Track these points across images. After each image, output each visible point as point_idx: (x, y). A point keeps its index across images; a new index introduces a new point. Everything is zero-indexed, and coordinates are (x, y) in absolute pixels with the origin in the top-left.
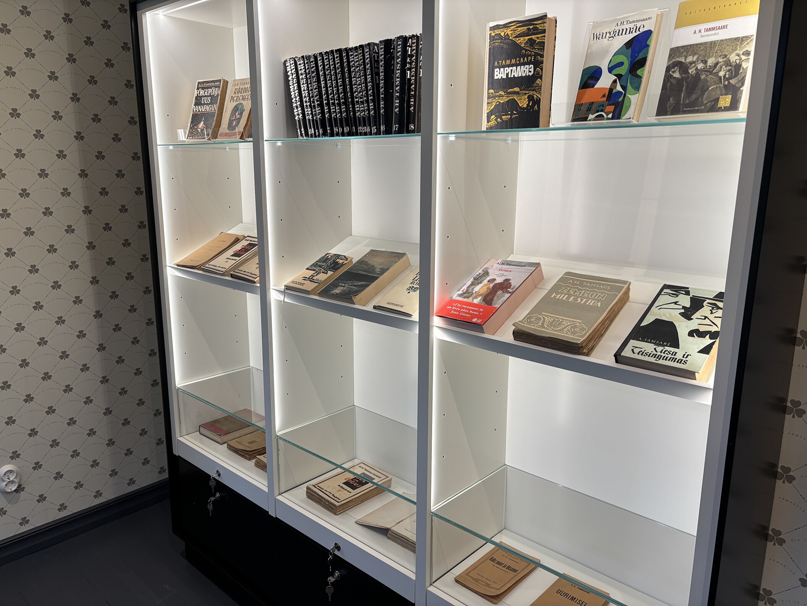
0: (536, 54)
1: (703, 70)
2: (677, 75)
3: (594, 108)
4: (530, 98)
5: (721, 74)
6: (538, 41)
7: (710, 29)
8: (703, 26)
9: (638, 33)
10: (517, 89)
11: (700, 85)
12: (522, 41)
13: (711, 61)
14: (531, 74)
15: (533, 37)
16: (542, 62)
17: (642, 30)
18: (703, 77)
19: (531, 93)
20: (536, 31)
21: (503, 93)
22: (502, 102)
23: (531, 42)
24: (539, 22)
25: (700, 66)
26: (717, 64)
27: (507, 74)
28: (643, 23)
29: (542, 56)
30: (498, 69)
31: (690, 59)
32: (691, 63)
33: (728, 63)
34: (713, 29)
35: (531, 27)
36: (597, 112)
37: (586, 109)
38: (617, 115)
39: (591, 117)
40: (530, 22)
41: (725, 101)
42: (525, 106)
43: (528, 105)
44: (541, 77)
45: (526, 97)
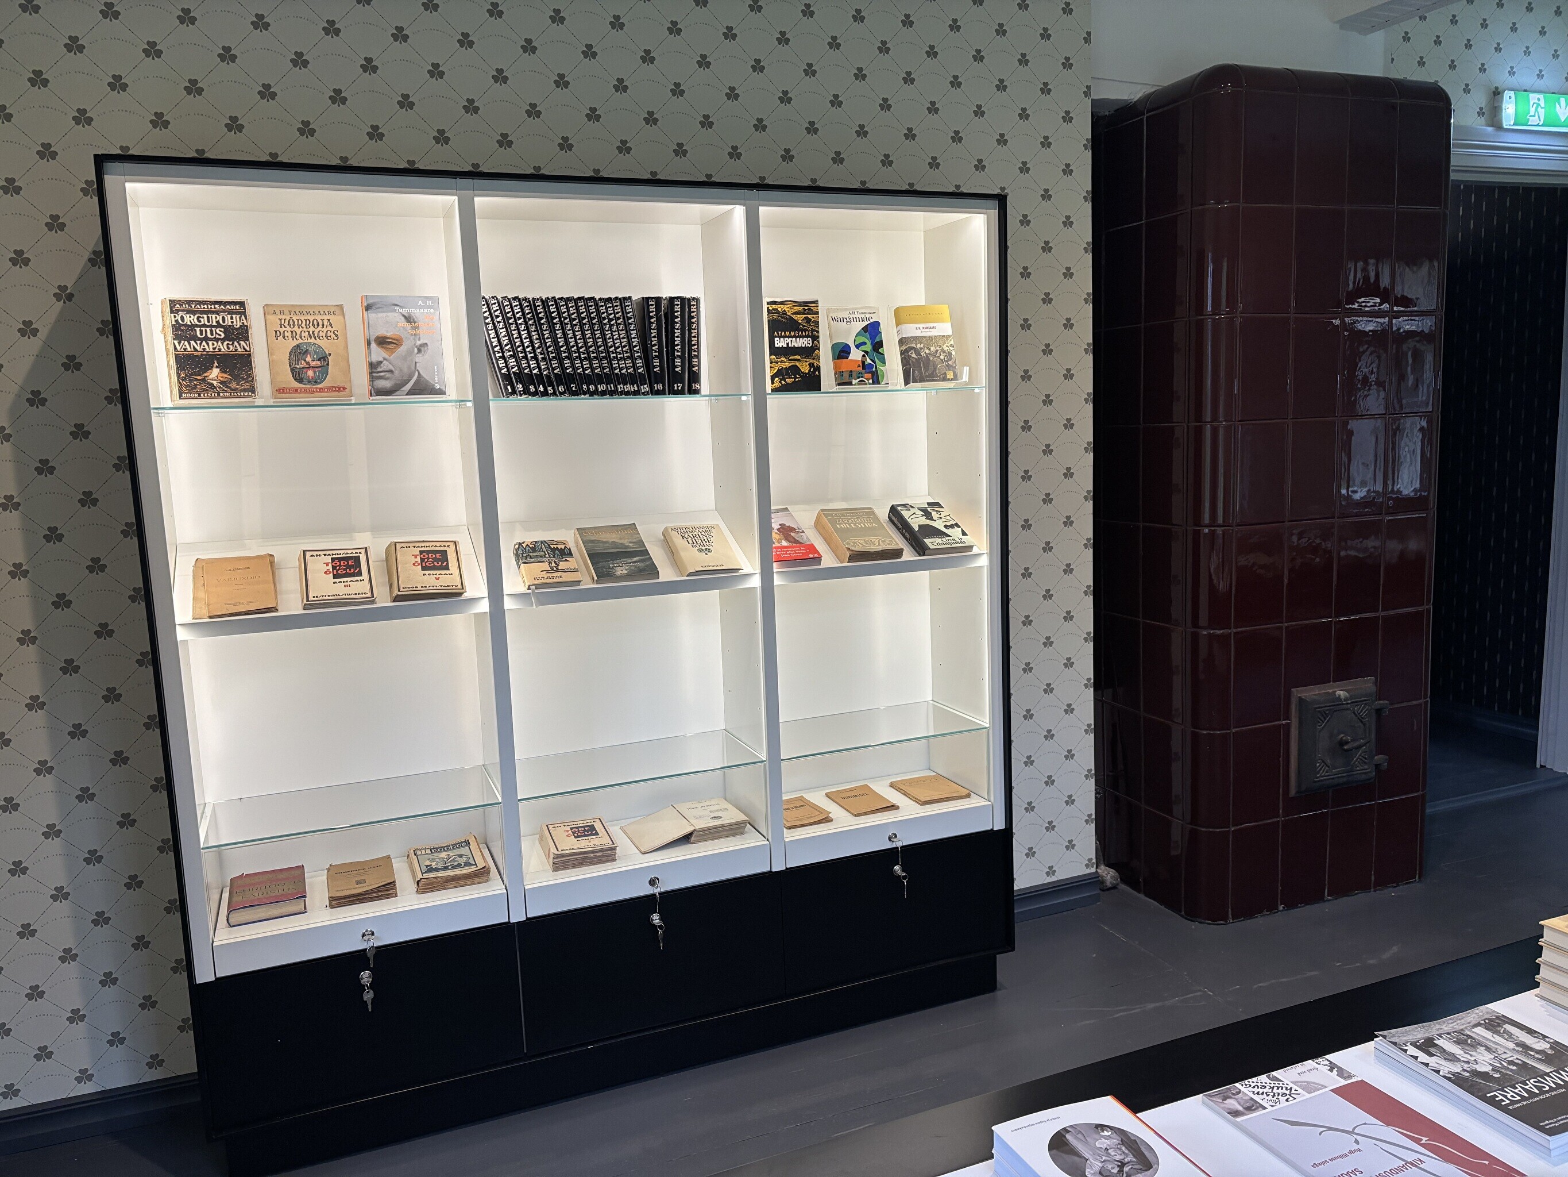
0: (813, 330)
1: (930, 354)
2: (914, 355)
3: (854, 375)
4: (811, 365)
5: (942, 357)
6: (813, 320)
7: (926, 328)
8: (922, 325)
9: (869, 322)
10: (798, 357)
11: (931, 364)
12: (799, 318)
13: (933, 349)
14: (810, 346)
15: (809, 316)
16: (818, 337)
17: (872, 321)
18: (931, 359)
19: (811, 361)
20: (811, 311)
21: (784, 359)
22: (784, 367)
23: (808, 320)
24: (813, 305)
25: (927, 351)
26: (937, 351)
27: (788, 344)
28: (872, 315)
29: (818, 332)
30: (778, 339)
31: (919, 346)
32: (921, 349)
33: (944, 352)
34: (927, 328)
35: (806, 308)
36: (859, 378)
37: (848, 375)
38: (876, 380)
39: (854, 382)
40: (805, 303)
41: (950, 375)
42: (807, 371)
43: (810, 371)
44: (819, 349)
45: (807, 364)
